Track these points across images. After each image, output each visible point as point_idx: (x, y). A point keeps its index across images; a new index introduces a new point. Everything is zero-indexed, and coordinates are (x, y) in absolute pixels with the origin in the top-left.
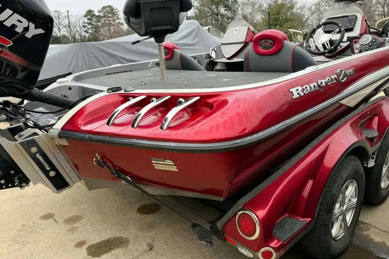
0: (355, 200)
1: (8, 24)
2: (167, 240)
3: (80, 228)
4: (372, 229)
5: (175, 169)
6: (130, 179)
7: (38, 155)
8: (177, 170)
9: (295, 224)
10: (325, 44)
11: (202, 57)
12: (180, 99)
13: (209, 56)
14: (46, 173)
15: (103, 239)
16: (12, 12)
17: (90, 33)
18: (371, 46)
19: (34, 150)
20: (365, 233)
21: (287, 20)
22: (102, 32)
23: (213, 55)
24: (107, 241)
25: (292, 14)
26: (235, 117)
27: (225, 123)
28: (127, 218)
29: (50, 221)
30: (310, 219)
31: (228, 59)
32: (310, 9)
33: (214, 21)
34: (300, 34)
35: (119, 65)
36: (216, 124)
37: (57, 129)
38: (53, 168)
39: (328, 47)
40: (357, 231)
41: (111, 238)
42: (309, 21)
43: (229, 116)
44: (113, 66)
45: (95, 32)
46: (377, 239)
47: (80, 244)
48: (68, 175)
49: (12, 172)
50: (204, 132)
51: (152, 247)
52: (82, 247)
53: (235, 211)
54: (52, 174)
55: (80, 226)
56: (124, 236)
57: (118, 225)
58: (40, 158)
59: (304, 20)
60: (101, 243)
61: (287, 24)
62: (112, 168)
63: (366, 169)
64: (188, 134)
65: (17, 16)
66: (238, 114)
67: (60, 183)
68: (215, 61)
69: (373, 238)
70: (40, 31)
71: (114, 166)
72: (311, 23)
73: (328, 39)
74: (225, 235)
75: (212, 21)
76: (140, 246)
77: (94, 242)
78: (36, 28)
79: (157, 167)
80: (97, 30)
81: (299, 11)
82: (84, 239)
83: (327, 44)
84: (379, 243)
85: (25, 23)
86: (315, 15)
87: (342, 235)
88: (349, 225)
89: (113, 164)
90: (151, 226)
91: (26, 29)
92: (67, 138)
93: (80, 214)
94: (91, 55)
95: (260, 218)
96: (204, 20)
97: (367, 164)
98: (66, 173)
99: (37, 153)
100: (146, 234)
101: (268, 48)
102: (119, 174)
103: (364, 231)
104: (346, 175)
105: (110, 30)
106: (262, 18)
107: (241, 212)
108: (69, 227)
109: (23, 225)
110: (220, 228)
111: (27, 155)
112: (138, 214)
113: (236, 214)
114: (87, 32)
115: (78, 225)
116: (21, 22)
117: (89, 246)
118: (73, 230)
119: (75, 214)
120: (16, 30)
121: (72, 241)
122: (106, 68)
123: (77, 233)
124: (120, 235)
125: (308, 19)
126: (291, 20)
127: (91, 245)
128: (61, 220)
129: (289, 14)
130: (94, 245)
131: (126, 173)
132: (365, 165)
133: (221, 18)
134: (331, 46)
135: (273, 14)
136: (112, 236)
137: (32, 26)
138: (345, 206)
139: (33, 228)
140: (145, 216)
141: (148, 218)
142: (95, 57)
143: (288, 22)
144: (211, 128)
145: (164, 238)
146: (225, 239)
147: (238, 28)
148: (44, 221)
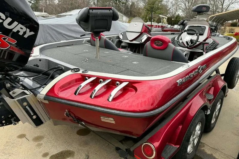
0: (199, 132)
1: (15, 30)
2: (96, 152)
3: (44, 145)
4: (206, 146)
5: (114, 122)
6: (84, 124)
7: (27, 107)
8: (115, 123)
9: (172, 149)
10: (188, 42)
11: (114, 38)
12: (117, 82)
13: (118, 37)
14: (31, 117)
15: (59, 152)
16: (18, 23)
17: (33, 4)
18: (212, 45)
19: (25, 104)
20: (203, 148)
21: (158, 9)
22: (41, 4)
23: (121, 37)
24: (62, 153)
25: (162, 5)
26: (150, 99)
27: (145, 102)
28: (71, 138)
29: (24, 139)
30: (179, 146)
31: (130, 41)
32: (171, 3)
33: (114, 4)
34: (165, 18)
35: (65, 41)
36: (141, 102)
37: (43, 95)
38: (35, 114)
39: (190, 44)
40: (199, 148)
41: (64, 151)
42: (171, 10)
43: (147, 97)
44: (62, 42)
45: (36, 3)
46: (208, 152)
47: (45, 155)
48: (43, 117)
49: (10, 116)
50: (134, 106)
51: (89, 157)
52: (47, 157)
53: (142, 143)
54: (34, 117)
55: (43, 143)
56: (71, 150)
57: (66, 142)
58: (28, 109)
59: (168, 9)
60: (58, 154)
61: (158, 11)
62: (74, 118)
63: (206, 115)
64: (125, 107)
65: (20, 26)
66: (152, 97)
67: (38, 122)
68: (122, 41)
69: (206, 151)
70: (32, 33)
71: (75, 116)
72: (172, 11)
73: (190, 39)
74: (134, 154)
75: (113, 4)
76: (81, 156)
77: (54, 154)
78: (30, 31)
79: (103, 120)
80: (37, 2)
81: (165, 3)
82: (47, 152)
83: (189, 42)
84: (209, 154)
85: (24, 29)
86: (175, 7)
87: (192, 151)
88: (195, 145)
89: (74, 115)
90: (86, 143)
91: (25, 33)
92: (49, 100)
93: (42, 135)
94: (46, 32)
95: (156, 147)
96: (108, 3)
97: (207, 113)
98: (42, 116)
99: (26, 106)
100: (84, 149)
101: (160, 46)
102: (78, 121)
103: (202, 147)
104: (198, 121)
105: (46, 3)
106: (143, 5)
107: (145, 144)
108: (36, 143)
109: (7, 142)
110: (132, 151)
111: (21, 107)
112: (77, 135)
113: (143, 144)
114: (31, 3)
115: (41, 142)
116: (22, 29)
117: (51, 156)
118: (39, 145)
119: (38, 135)
120: (19, 34)
121: (40, 152)
122: (57, 43)
123: (42, 147)
124: (69, 149)
125: (170, 8)
126: (160, 9)
127: (52, 156)
128: (31, 139)
129: (160, 5)
130: (53, 155)
131: (82, 120)
132: (206, 113)
133: (118, 2)
134: (191, 43)
135: (151, 4)
136: (64, 150)
137: (28, 30)
138: (195, 136)
139: (14, 144)
140: (82, 136)
141: (84, 138)
142: (48, 33)
143: (159, 10)
144: (138, 104)
145: (95, 151)
146: (134, 156)
147: (137, 23)
148: (19, 139)
